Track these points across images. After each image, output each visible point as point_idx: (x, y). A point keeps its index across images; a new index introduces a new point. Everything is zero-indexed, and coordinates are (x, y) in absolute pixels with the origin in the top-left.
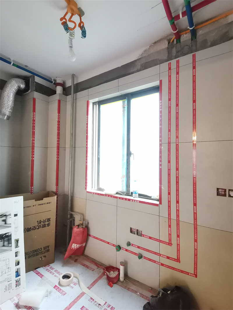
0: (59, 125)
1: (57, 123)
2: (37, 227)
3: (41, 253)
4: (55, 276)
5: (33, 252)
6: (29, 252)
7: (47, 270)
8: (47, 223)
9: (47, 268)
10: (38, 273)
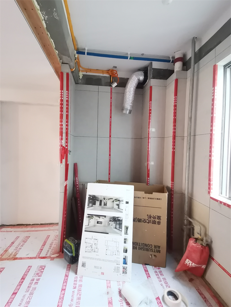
0: (175, 109)
1: (173, 108)
2: (148, 221)
3: (151, 250)
4: (162, 285)
5: (143, 246)
6: (140, 243)
7: (156, 272)
8: (157, 220)
9: (156, 270)
10: (146, 271)
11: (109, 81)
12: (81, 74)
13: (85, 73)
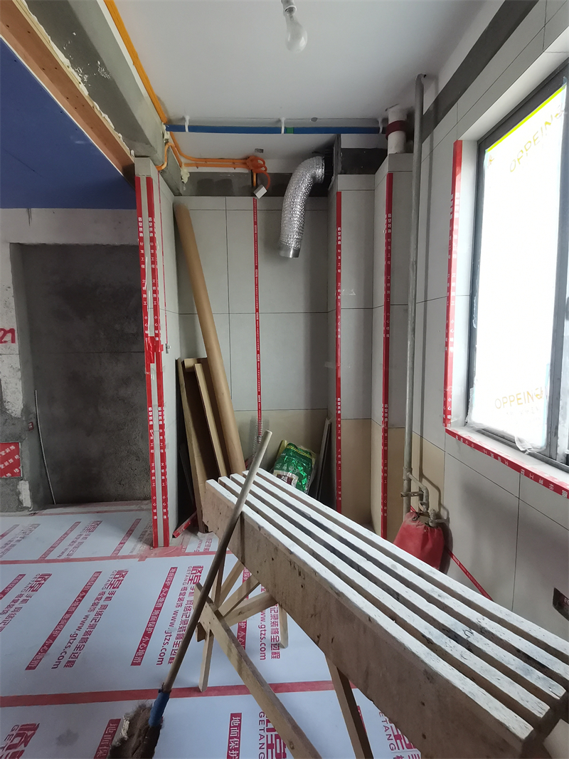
0: (388, 244)
11: (250, 184)
12: (185, 173)
13: (194, 169)
